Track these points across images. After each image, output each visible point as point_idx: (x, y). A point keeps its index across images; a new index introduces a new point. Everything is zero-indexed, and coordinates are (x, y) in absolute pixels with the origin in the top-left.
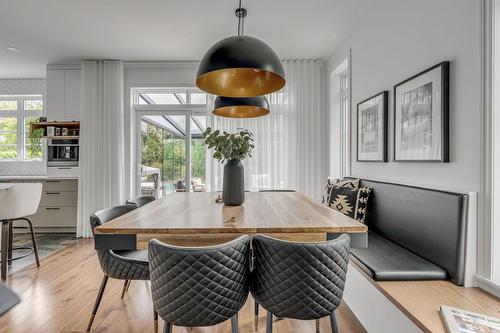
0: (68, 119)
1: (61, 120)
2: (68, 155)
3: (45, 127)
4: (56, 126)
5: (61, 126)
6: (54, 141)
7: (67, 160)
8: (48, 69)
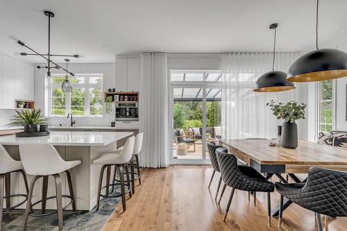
0: (130, 91)
1: (125, 91)
2: (128, 114)
3: (113, 95)
4: (120, 95)
5: (124, 95)
6: (120, 105)
7: (128, 117)
8: (116, 58)
